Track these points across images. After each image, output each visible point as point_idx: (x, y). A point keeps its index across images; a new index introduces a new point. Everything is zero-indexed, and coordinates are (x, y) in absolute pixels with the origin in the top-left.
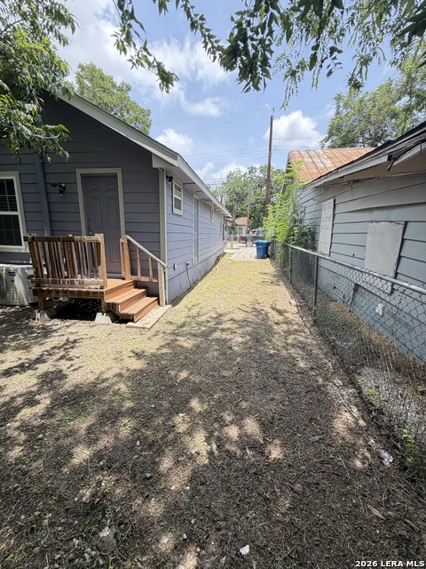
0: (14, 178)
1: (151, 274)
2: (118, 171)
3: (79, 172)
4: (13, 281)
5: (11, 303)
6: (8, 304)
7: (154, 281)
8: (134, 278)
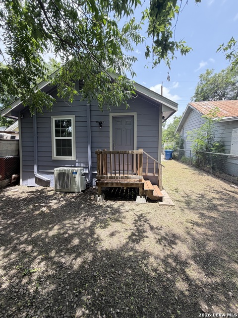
0: (72, 119)
1: (155, 171)
2: (135, 114)
3: (111, 115)
4: (75, 177)
5: (72, 191)
6: (69, 191)
7: (156, 175)
8: (144, 174)
